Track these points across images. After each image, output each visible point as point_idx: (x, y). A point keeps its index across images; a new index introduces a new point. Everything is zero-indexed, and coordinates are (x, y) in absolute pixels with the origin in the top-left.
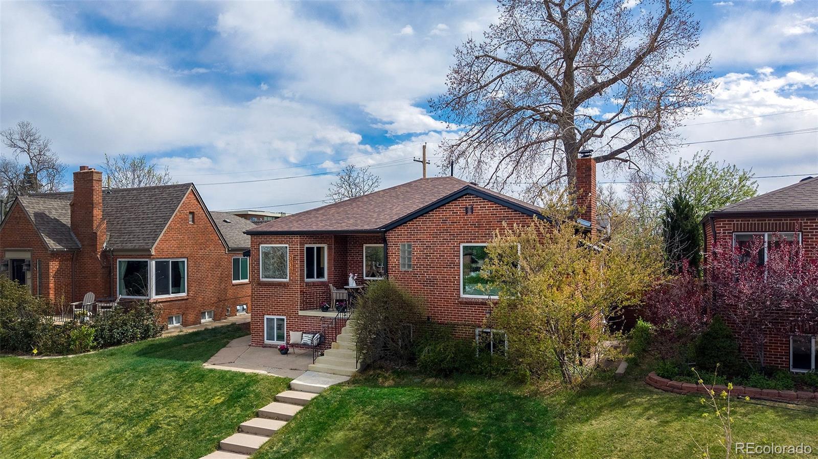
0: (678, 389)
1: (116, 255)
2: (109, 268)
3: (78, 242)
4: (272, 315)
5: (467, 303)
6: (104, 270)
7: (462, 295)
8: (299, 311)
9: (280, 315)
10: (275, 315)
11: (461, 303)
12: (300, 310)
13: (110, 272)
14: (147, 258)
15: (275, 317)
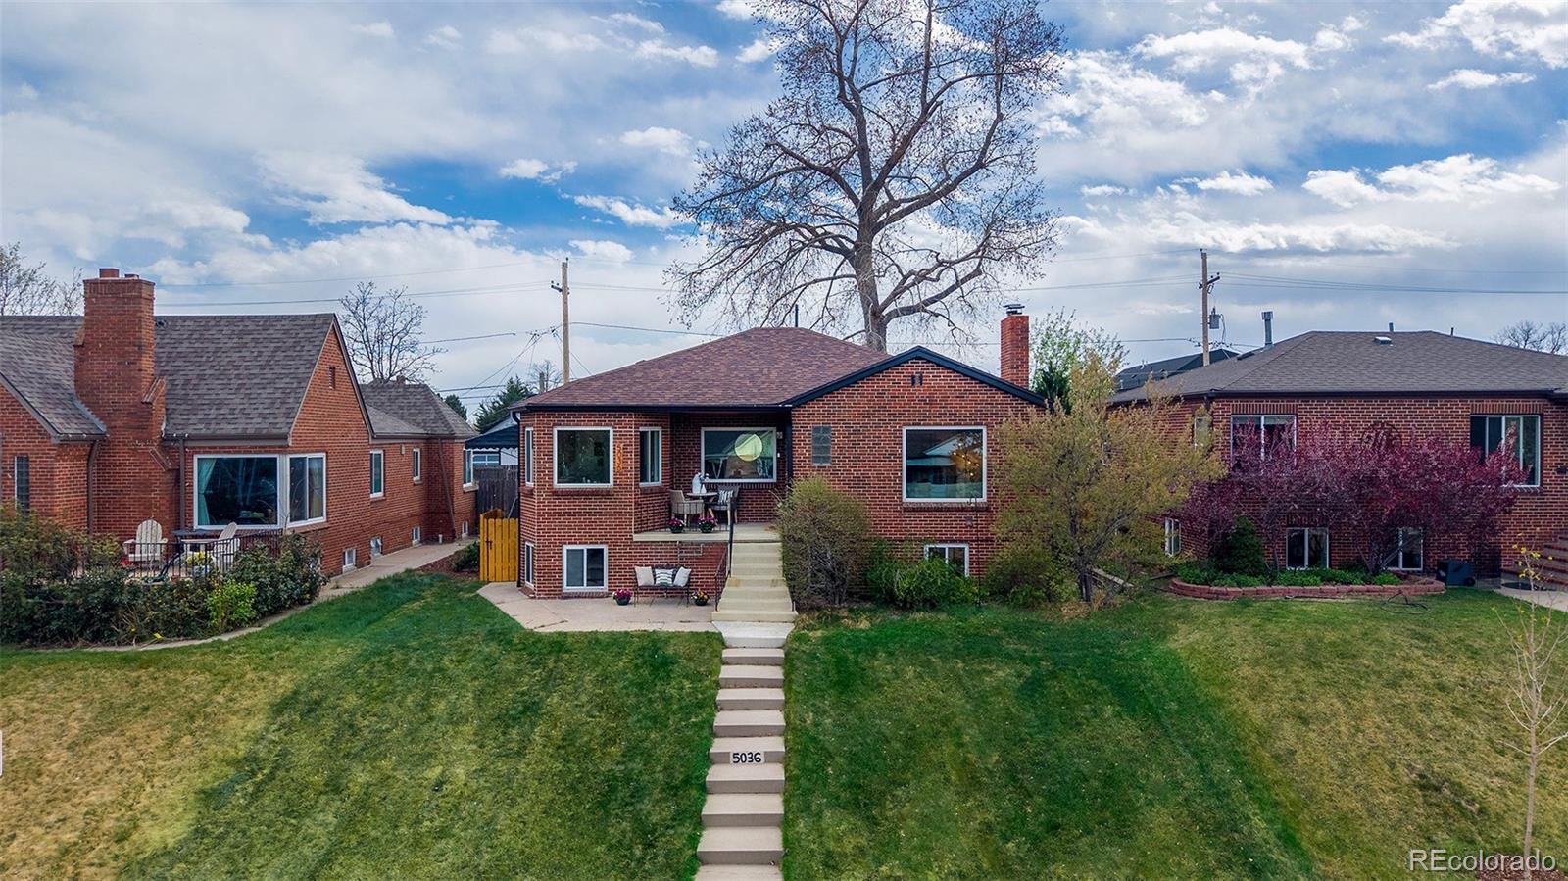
0: (1223, 594)
1: (194, 448)
2: (175, 474)
3: (96, 421)
4: (580, 543)
5: (914, 509)
6: (168, 476)
7: (905, 499)
8: (634, 536)
9: (597, 543)
10: (586, 543)
11: (905, 510)
12: (635, 532)
13: (178, 480)
14: (275, 452)
15: (585, 547)
